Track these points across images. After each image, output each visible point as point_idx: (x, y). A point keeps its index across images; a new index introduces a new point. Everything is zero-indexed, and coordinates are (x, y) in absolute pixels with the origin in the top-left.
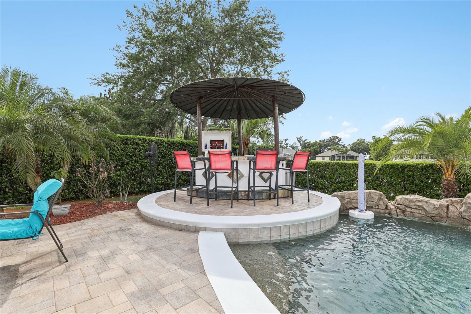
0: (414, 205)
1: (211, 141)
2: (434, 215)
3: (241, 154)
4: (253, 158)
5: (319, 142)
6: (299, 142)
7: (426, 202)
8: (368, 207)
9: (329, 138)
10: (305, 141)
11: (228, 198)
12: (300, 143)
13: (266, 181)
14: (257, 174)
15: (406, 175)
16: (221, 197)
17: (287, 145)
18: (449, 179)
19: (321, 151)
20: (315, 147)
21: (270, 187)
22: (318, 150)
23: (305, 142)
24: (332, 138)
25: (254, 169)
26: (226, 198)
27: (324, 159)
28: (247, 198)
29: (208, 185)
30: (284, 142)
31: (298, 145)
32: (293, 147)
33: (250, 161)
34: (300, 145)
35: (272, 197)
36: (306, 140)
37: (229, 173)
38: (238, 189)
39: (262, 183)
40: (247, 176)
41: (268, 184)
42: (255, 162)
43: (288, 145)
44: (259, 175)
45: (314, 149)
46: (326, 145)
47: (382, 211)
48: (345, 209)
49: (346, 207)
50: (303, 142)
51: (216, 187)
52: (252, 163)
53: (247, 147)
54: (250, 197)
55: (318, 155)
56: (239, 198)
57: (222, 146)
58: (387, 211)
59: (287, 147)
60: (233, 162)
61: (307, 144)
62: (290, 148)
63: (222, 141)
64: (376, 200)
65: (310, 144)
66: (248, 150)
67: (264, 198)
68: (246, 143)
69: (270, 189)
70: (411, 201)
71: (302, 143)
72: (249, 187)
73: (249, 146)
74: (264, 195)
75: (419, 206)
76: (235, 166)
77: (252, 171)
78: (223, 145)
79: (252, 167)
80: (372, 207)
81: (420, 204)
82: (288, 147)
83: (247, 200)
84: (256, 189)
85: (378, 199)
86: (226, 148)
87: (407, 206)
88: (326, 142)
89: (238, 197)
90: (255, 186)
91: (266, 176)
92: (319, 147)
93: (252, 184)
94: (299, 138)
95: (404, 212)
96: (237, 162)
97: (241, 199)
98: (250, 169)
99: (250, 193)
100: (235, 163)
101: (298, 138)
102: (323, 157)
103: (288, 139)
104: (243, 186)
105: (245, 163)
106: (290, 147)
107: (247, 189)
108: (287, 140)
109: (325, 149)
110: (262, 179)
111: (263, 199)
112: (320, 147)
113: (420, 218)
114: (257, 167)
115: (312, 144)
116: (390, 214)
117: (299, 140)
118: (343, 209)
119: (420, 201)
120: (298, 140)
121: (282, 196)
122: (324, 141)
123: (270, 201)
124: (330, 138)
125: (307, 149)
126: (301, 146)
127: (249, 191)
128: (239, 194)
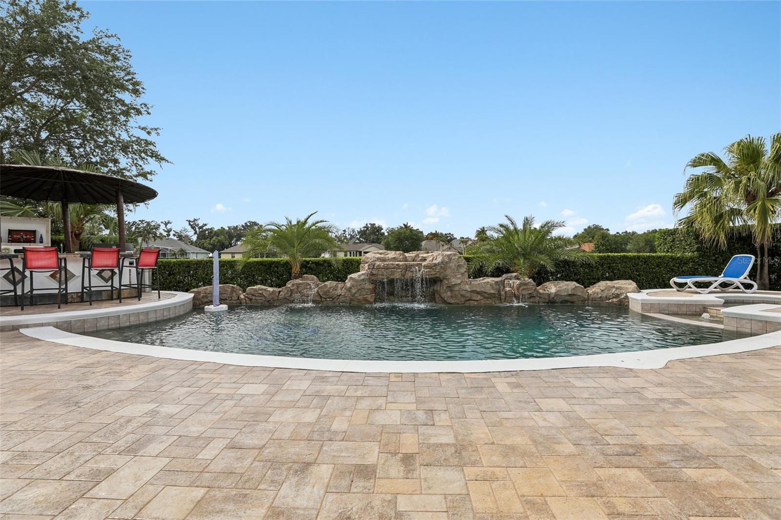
0: (258, 293)
1: (10, 231)
2: (270, 299)
3: (67, 250)
4: (88, 255)
5: (227, 229)
6: (193, 228)
7: (265, 290)
8: (222, 299)
9: (244, 224)
10: (203, 226)
11: (52, 303)
12: (195, 230)
13: (107, 281)
14: (94, 272)
15: (273, 271)
16: (40, 302)
17: (169, 231)
18: (296, 272)
19: (231, 244)
20: (221, 238)
21: (112, 286)
22: (227, 243)
23: (204, 228)
24: (249, 224)
25: (90, 268)
26: (47, 303)
27: (233, 257)
28: (80, 300)
29: (15, 290)
30: (163, 227)
31: (191, 233)
32: (181, 236)
33: (84, 259)
34: (195, 233)
35: (115, 297)
36: (206, 225)
37: (53, 272)
38: (66, 291)
39: (103, 283)
40: (80, 276)
41: (109, 283)
42: (91, 258)
43: (172, 233)
44: (97, 274)
45: (219, 241)
46: (239, 235)
47: (234, 302)
48: (201, 303)
49: (202, 302)
50: (200, 228)
51: (32, 290)
52: (87, 261)
53: (77, 239)
54: (85, 298)
55: (226, 250)
56: (69, 301)
57: (32, 239)
58: (238, 301)
59: (168, 235)
60: (61, 259)
61: (207, 232)
62: (175, 238)
63: (34, 232)
64: (229, 292)
65: (211, 232)
66: (80, 243)
67: (104, 299)
68: (75, 232)
69: (112, 288)
70: (255, 290)
71: (197, 230)
72: (83, 288)
73: (81, 236)
74: (104, 296)
75: (261, 294)
76: (63, 264)
77: (86, 270)
78: (35, 238)
79: (87, 265)
80: (226, 299)
81: (261, 292)
82: (171, 237)
83: (81, 302)
84: (93, 289)
85: (231, 292)
86: (41, 242)
87: (253, 295)
88: (238, 230)
89: (67, 299)
90: (92, 286)
91: (107, 274)
92: (227, 237)
93: (86, 284)
94: (192, 220)
95: (251, 300)
96: (65, 260)
97: (71, 302)
98: (84, 267)
99: (85, 294)
100: (63, 261)
101: (190, 221)
102: (232, 253)
103: (171, 221)
104: (74, 287)
105: (76, 261)
106: (174, 235)
107: (81, 291)
108: (169, 223)
109: (237, 241)
110: (102, 278)
111: (102, 300)
112: (229, 238)
113: (261, 303)
114: (94, 264)
115: (216, 232)
116: (241, 303)
117: (193, 224)
118: (199, 303)
119: (261, 290)
120: (190, 224)
121: (129, 296)
122: (235, 228)
123: (112, 302)
124: (246, 223)
125: (208, 240)
126: (196, 235)
127: (83, 292)
128: (69, 297)
